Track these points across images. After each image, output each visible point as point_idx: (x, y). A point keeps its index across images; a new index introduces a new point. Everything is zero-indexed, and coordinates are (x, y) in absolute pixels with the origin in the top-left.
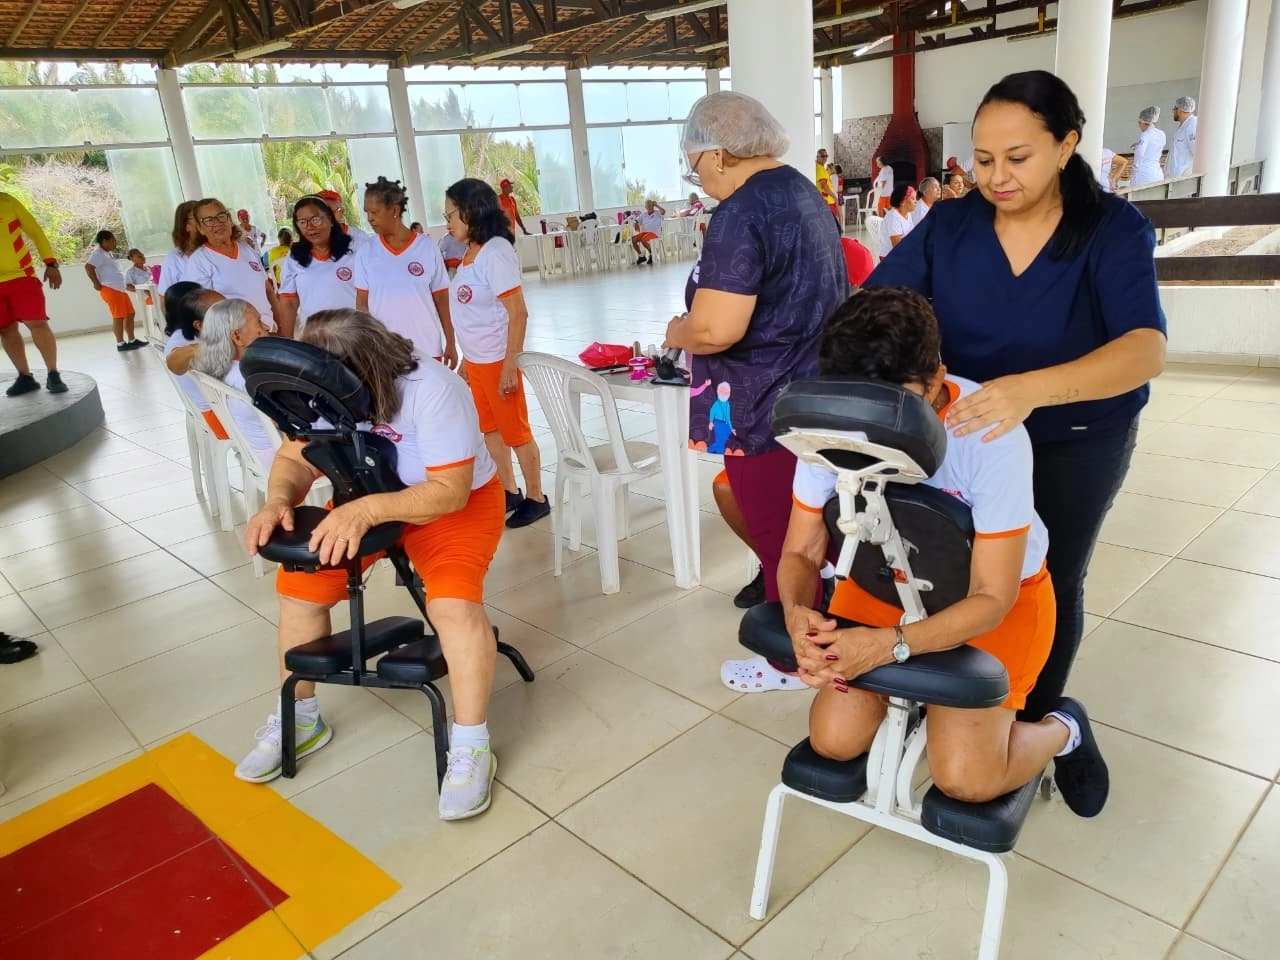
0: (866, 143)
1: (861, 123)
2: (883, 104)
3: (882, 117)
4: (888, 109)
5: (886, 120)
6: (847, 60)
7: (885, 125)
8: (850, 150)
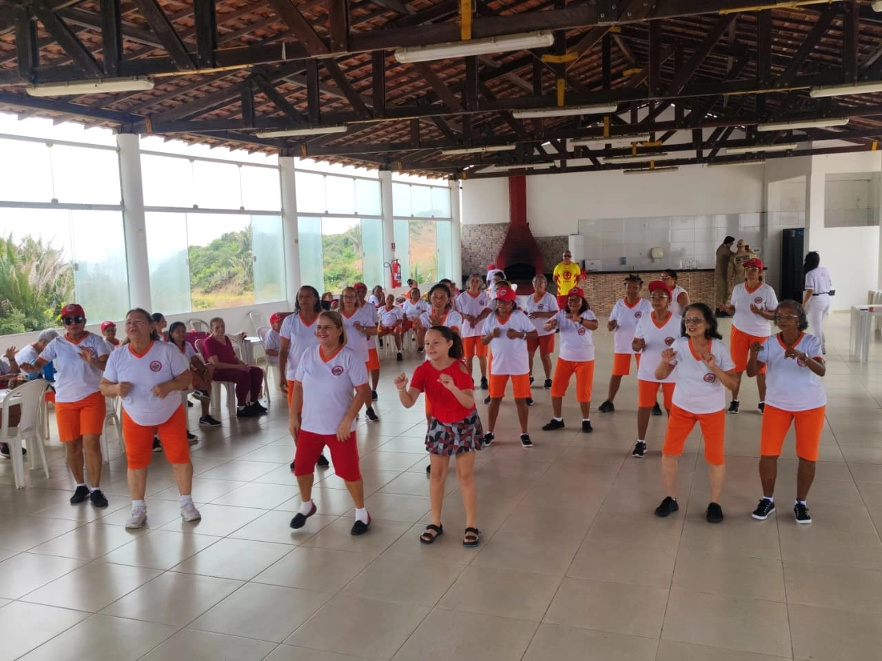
0: (484, 246)
1: (479, 228)
2: (501, 214)
3: (498, 225)
4: (507, 220)
5: (501, 227)
6: (471, 175)
7: (501, 232)
8: (470, 251)
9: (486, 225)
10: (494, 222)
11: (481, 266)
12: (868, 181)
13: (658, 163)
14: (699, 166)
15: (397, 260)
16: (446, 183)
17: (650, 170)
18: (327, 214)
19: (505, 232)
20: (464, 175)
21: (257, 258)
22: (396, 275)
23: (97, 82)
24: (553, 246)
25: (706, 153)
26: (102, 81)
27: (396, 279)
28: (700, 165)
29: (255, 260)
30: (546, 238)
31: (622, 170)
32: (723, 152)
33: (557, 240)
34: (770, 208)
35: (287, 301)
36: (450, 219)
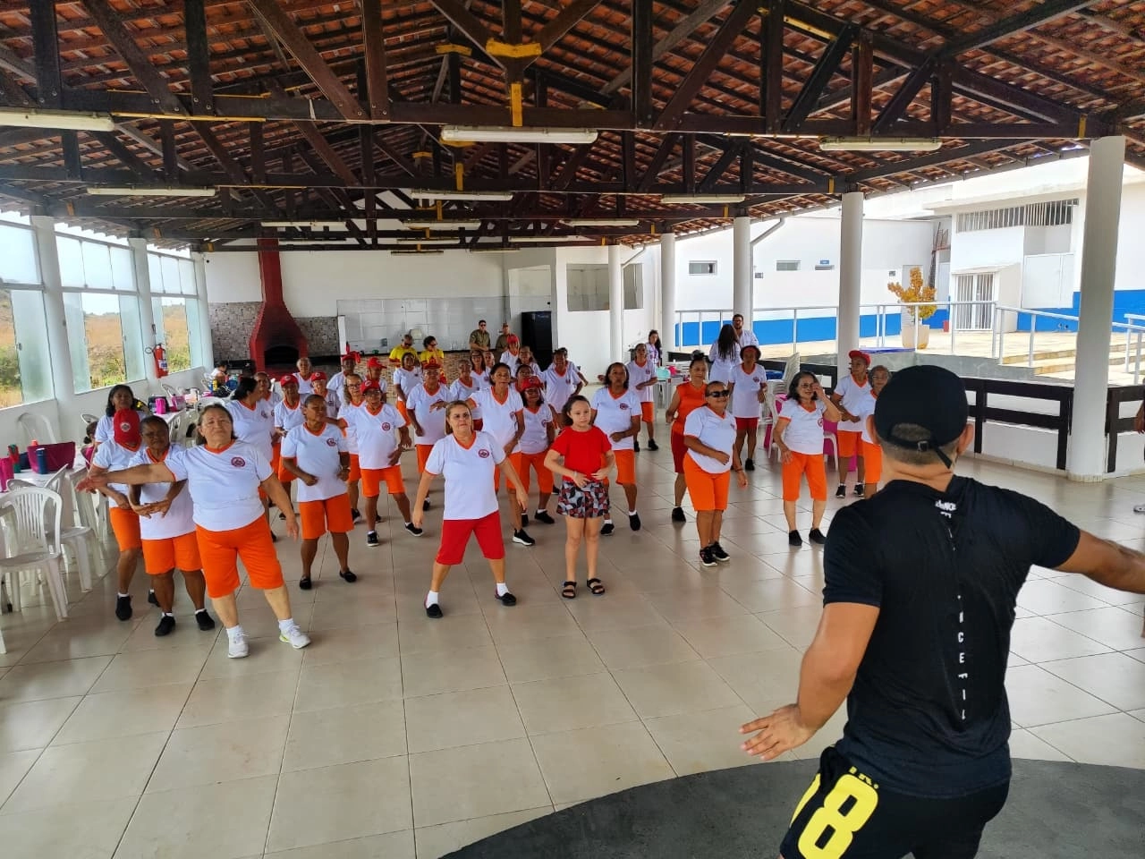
0: (235, 326)
1: (227, 307)
2: (252, 291)
3: (249, 304)
4: (261, 298)
5: (253, 307)
6: (219, 247)
7: (253, 312)
8: (218, 333)
9: (235, 304)
10: (244, 301)
11: (233, 350)
12: (582, 271)
13: (423, 247)
14: (462, 251)
15: (160, 345)
16: (186, 253)
17: (418, 252)
18: (86, 289)
19: (259, 313)
20: (210, 247)
21: (23, 345)
22: (160, 363)
23: (29, 112)
24: (311, 326)
25: (468, 239)
26: (37, 113)
27: (160, 366)
28: (464, 250)
29: (20, 349)
30: (304, 318)
31: (390, 251)
32: (483, 240)
33: (316, 321)
34: (511, 293)
35: (56, 399)
36: (197, 297)
